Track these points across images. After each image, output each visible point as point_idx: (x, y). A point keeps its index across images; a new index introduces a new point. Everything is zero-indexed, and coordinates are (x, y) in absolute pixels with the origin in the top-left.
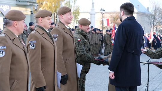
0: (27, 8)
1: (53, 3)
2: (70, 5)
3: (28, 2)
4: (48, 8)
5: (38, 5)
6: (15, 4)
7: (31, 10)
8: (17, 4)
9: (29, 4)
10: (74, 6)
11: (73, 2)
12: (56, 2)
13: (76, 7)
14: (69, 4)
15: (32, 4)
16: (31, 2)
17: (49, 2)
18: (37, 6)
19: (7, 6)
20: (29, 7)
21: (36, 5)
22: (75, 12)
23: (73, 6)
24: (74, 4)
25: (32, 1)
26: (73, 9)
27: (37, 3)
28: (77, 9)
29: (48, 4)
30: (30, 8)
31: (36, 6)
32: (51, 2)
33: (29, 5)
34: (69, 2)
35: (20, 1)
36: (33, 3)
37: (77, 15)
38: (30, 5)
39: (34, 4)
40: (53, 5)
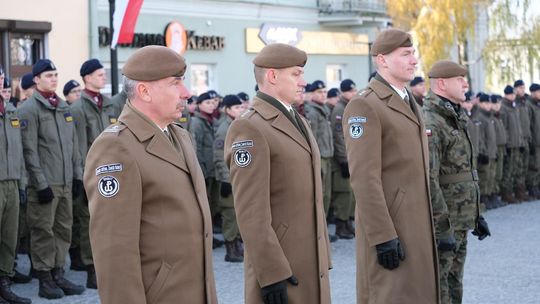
0: (357, 34)
1: (452, 12)
2: (509, 14)
3: (357, 12)
4: (436, 28)
5: (390, 21)
6: (316, 22)
7: (370, 38)
8: (321, 23)
9: (360, 20)
10: (525, 19)
11: (521, 4)
12: (462, 8)
13: (531, 19)
14: (505, 11)
15: (370, 19)
16: (367, 14)
17: (438, 8)
18: (389, 24)
19: (289, 29)
20: (364, 29)
21: (385, 21)
22: (527, 37)
23: (520, 17)
24: (525, 10)
25: (370, 10)
26: (523, 28)
27: (388, 17)
28: (534, 28)
29: (436, 15)
30: (366, 32)
31: (385, 24)
32: (443, 9)
33: (361, 22)
34: (507, 6)
35: (330, 13)
36: (375, 14)
37: (535, 47)
38: (366, 24)
39: (377, 19)
40: (454, 19)
